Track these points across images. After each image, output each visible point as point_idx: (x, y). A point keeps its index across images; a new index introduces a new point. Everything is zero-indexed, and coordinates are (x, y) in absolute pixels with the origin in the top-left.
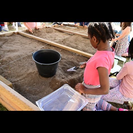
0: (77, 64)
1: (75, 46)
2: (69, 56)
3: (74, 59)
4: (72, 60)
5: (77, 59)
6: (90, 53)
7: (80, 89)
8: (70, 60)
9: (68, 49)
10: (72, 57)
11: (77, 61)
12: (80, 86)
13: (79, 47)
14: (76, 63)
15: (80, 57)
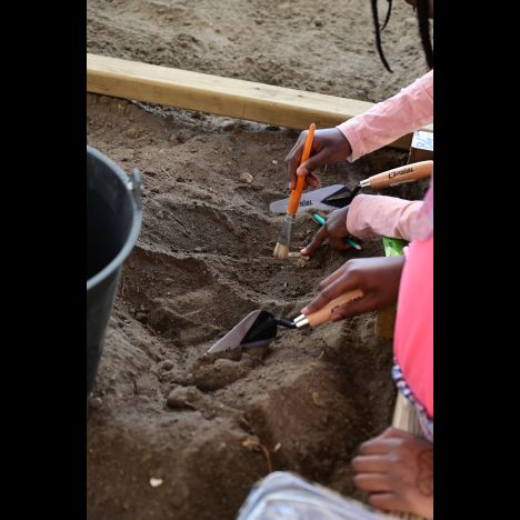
0: (253, 218)
1: (168, 34)
2: (148, 152)
3: (213, 176)
4: (195, 188)
5: (235, 175)
6: (328, 88)
7: (417, 485)
8: (173, 198)
9: (119, 82)
10: (182, 154)
11: (244, 189)
12: (401, 462)
13: (206, 36)
14: (234, 213)
15: (254, 149)
